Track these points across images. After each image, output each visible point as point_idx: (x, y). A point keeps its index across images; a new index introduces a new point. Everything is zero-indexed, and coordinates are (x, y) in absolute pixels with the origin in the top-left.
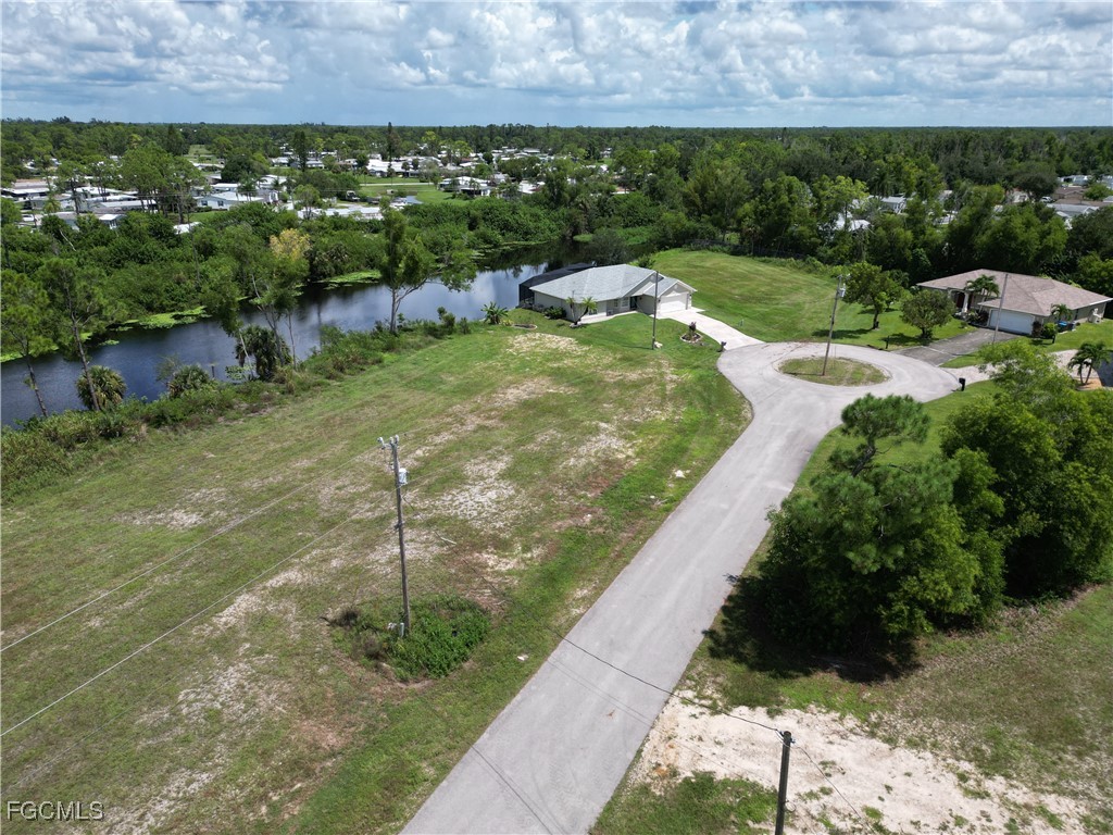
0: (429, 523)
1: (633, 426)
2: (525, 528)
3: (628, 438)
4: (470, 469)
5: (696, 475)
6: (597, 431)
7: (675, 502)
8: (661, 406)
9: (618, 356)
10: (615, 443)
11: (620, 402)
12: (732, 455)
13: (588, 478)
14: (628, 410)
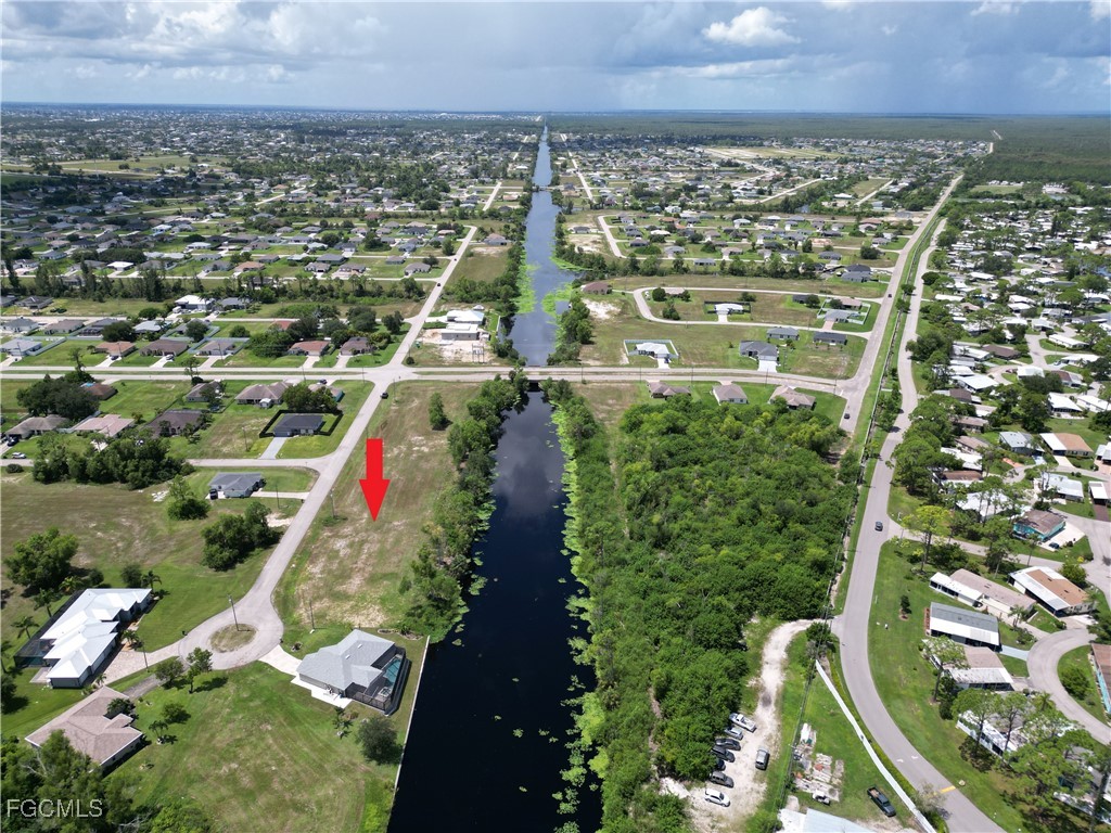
0: (346, 536)
1: (310, 579)
2: (326, 541)
3: (311, 574)
4: (348, 550)
5: (288, 567)
6: (322, 572)
7: (294, 557)
8: (303, 591)
9: (327, 618)
10: (314, 570)
11: (319, 588)
12: (278, 575)
13: (317, 556)
14: (314, 586)
